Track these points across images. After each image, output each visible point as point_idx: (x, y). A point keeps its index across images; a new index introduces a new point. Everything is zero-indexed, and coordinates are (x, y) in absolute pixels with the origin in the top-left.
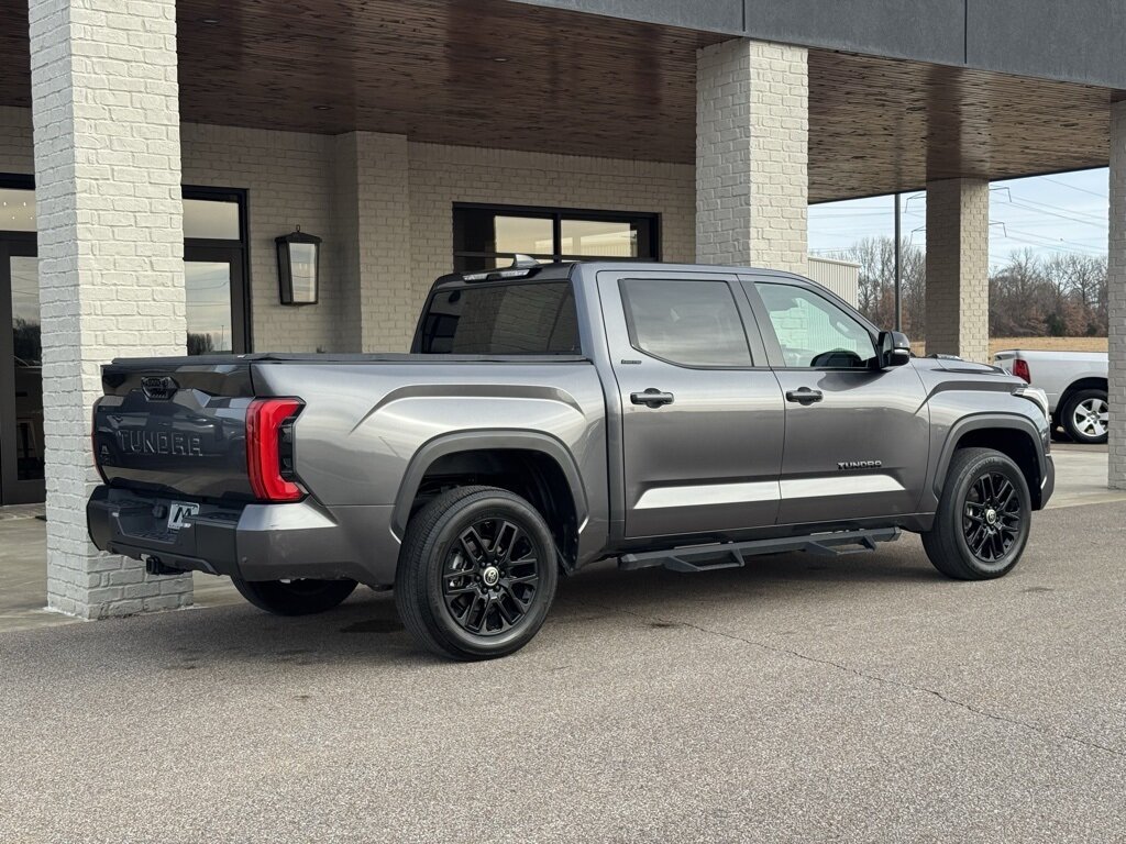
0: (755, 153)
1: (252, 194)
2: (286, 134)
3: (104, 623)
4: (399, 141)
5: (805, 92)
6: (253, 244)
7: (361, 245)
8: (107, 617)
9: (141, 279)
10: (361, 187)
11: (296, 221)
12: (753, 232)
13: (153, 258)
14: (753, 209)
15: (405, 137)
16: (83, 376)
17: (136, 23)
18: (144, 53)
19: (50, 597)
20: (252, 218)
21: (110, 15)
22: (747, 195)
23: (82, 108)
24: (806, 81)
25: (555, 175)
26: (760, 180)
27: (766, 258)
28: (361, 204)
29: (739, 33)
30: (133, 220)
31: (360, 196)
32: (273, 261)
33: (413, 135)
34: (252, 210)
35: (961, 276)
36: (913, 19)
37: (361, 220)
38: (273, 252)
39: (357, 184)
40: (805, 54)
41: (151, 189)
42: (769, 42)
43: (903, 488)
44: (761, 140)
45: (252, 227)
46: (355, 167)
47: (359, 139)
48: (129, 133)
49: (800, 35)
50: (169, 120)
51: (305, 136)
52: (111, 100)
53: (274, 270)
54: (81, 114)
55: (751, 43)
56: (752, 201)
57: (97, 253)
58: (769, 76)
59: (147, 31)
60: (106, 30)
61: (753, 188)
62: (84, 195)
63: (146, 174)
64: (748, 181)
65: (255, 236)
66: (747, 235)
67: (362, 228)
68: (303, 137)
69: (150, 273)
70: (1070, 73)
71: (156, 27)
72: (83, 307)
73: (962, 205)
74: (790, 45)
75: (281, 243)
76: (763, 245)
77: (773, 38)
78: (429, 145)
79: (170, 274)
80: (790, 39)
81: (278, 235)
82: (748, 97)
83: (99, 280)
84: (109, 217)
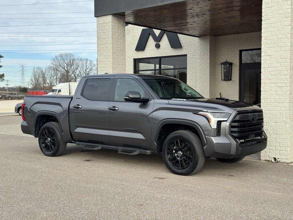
27: (268, 62)
43: (144, 138)
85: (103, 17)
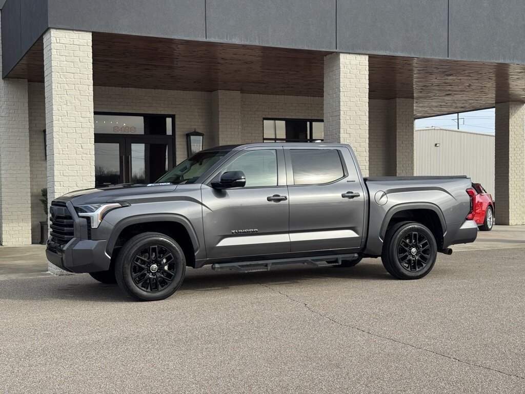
0: (342, 98)
1: (176, 116)
2: (191, 92)
3: (62, 277)
4: (237, 94)
5: (367, 73)
6: (177, 136)
7: (220, 136)
8: (63, 275)
9: (77, 152)
10: (220, 113)
11: (194, 127)
12: (342, 131)
13: (82, 144)
14: (342, 121)
15: (240, 92)
16: (55, 187)
17: (77, 59)
18: (80, 70)
19: (49, 268)
20: (177, 126)
21: (67, 57)
22: (339, 115)
23: (56, 91)
24: (367, 68)
25: (310, 105)
26: (345, 109)
28: (220, 120)
29: (335, 50)
30: (75, 130)
31: (220, 116)
32: (185, 143)
33: (242, 91)
34: (177, 122)
35: (510, 146)
36: (420, 40)
37: (220, 126)
38: (185, 139)
39: (219, 111)
40: (367, 57)
41: (81, 119)
42: (349, 53)
44: (346, 93)
45: (177, 130)
46: (218, 105)
47: (219, 94)
48: (74, 99)
49: (363, 49)
50: (89, 94)
51: (200, 92)
52: (67, 87)
53: (186, 147)
54: (55, 93)
55: (341, 54)
56: (341, 118)
57: (61, 142)
58: (349, 67)
59: (81, 62)
60: (65, 62)
61: (342, 113)
62: (57, 122)
63: (80, 114)
64: (340, 110)
65: (178, 133)
66: (339, 132)
67: (220, 130)
68: (198, 93)
69: (81, 150)
70: (504, 59)
71: (85, 61)
72: (55, 162)
73: (510, 114)
74: (359, 54)
75: (188, 136)
76: (346, 136)
77: (351, 52)
78: (253, 95)
79: (89, 150)
80: (359, 52)
81: (187, 133)
82: (339, 76)
83: (62, 152)
84: (65, 130)
85: (71, 32)
